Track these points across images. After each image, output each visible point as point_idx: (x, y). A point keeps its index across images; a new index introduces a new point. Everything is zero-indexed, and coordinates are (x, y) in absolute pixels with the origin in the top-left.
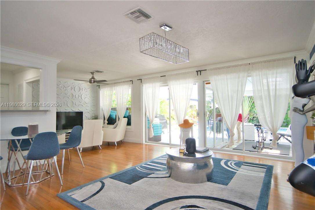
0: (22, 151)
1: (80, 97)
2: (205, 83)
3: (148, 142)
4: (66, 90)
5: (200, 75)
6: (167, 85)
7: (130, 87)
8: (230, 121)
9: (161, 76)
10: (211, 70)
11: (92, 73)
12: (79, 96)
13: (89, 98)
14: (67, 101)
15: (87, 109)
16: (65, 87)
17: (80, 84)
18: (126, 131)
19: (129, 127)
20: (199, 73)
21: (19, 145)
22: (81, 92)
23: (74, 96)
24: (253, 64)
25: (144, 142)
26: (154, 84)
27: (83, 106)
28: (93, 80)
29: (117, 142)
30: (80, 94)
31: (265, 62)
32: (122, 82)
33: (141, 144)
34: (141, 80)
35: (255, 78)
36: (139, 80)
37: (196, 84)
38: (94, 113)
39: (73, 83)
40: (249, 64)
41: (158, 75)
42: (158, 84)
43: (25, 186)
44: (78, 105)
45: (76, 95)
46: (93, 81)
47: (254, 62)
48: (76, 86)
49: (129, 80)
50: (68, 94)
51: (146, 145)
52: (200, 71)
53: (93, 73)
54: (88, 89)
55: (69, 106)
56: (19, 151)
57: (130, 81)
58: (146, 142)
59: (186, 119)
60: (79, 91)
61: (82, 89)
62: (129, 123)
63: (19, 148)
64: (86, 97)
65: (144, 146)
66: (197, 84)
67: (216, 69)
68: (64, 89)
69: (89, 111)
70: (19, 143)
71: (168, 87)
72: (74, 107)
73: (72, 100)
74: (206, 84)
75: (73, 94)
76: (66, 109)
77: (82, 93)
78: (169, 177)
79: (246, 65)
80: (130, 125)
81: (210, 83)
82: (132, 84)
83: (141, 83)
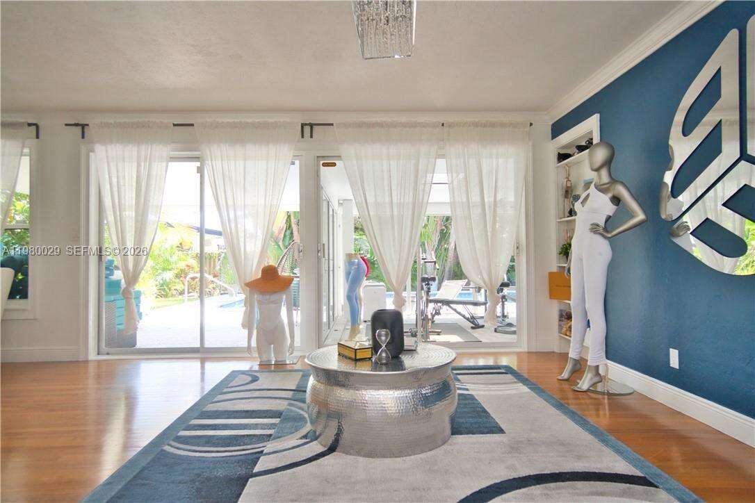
2: (322, 162)
3: (108, 354)
5: (311, 137)
6: (196, 159)
7: (26, 150)
8: (396, 267)
9: (174, 125)
10: (346, 125)
19: (18, 303)
20: (307, 129)
24: (451, 125)
25: (93, 356)
26: (143, 147)
31: (476, 125)
33: (86, 362)
34: (83, 126)
35: (454, 161)
36: (76, 125)
37: (293, 163)
40: (443, 125)
41: (166, 121)
42: (161, 150)
47: (453, 123)
49: (21, 120)
51: (99, 362)
52: (311, 126)
57: (30, 125)
58: (98, 354)
59: (271, 266)
62: (19, 290)
66: (297, 162)
67: (360, 125)
71: (198, 164)
74: (324, 165)
78: (332, 449)
79: (434, 126)
80: (24, 295)
81: (334, 165)
82: (37, 137)
83: (83, 137)
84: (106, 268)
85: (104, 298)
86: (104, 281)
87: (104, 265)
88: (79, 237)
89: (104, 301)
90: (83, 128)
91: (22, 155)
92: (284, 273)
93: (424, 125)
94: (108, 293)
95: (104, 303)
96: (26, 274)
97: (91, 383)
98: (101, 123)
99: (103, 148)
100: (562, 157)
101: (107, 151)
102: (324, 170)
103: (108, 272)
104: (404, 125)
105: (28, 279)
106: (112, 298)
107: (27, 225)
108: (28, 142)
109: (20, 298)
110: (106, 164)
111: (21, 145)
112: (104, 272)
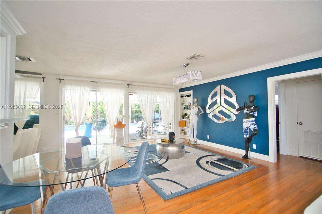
5: (128, 88)
9: (92, 82)
24: (161, 88)
26: (82, 87)
36: (58, 79)
40: (159, 87)
41: (89, 80)
74: (130, 94)
78: (168, 159)
79: (157, 87)
81: (132, 94)
82: (43, 81)
83: (60, 82)
90: (60, 80)
92: (123, 123)
93: (155, 87)
98: (68, 79)
100: (182, 96)
101: (70, 88)
102: (130, 96)
104: (151, 87)
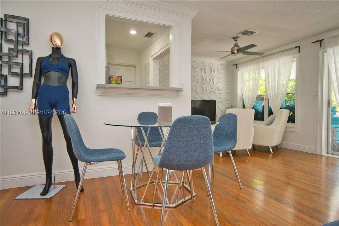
0: (150, 147)
1: (211, 81)
4: (195, 71)
7: (295, 59)
11: (234, 38)
12: (210, 79)
13: (223, 82)
14: (196, 86)
15: (220, 98)
16: (194, 68)
17: (211, 64)
18: (285, 131)
19: (290, 124)
21: (146, 138)
22: (212, 75)
23: (204, 80)
25: (324, 153)
27: (215, 93)
28: (236, 48)
29: (272, 147)
30: (212, 77)
32: (279, 52)
33: (321, 156)
34: (321, 41)
36: (317, 41)
38: (228, 103)
39: (203, 63)
43: (155, 208)
44: (210, 92)
45: (207, 78)
46: (236, 51)
48: (206, 67)
49: (293, 46)
50: (197, 77)
51: (327, 158)
53: (237, 38)
54: (222, 70)
55: (198, 93)
56: (146, 146)
58: (327, 153)
60: (211, 73)
61: (214, 70)
62: (291, 119)
63: (146, 143)
64: (218, 82)
65: (324, 160)
68: (193, 70)
69: (222, 101)
70: (146, 135)
72: (204, 94)
73: (202, 86)
75: (203, 76)
76: (195, 97)
77: (214, 75)
80: (293, 122)
82: (299, 52)
83: (321, 47)
84: (332, 111)
85: (331, 126)
86: (330, 118)
87: (331, 109)
88: (318, 96)
89: (331, 127)
91: (293, 61)
94: (333, 124)
95: (331, 129)
96: (294, 113)
97: (323, 166)
98: (331, 37)
99: (332, 49)
101: (334, 50)
103: (333, 113)
105: (295, 115)
106: (334, 126)
107: (294, 92)
108: (296, 55)
109: (291, 122)
110: (333, 58)
111: (292, 58)
112: (331, 113)
